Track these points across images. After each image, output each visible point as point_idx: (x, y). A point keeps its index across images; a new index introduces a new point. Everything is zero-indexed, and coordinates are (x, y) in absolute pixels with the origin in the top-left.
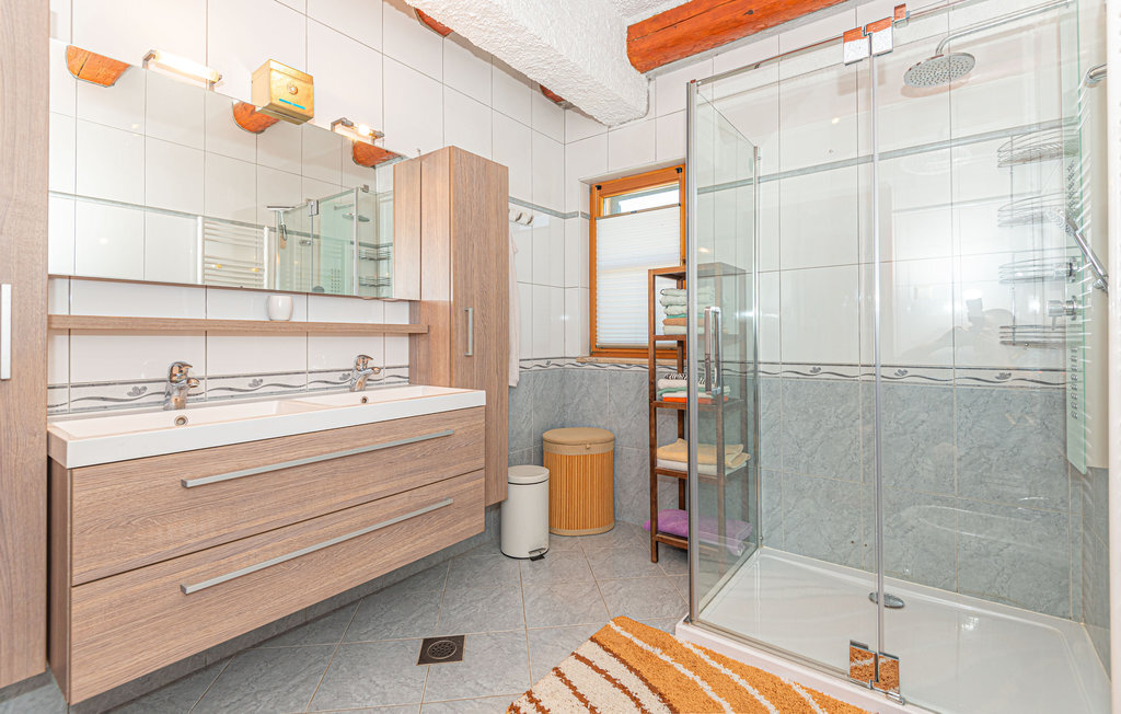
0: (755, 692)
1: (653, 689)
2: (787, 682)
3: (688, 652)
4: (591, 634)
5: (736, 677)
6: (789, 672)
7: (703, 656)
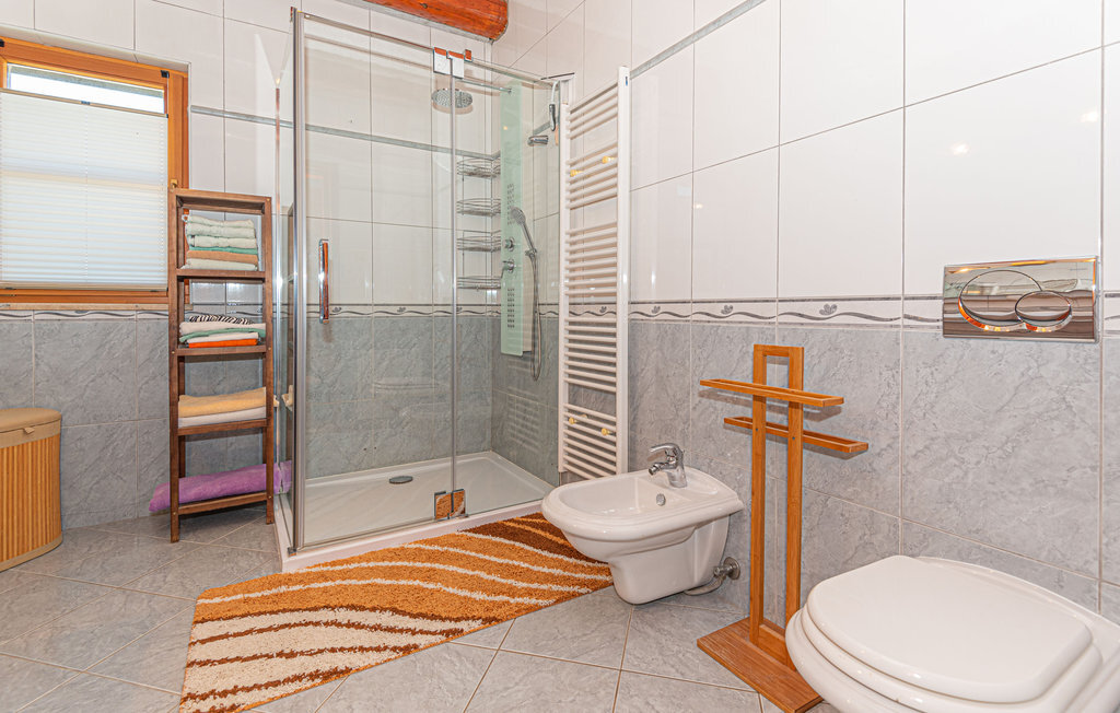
0: (386, 563)
1: (316, 609)
2: (398, 546)
3: (308, 574)
4: (191, 618)
5: (364, 564)
6: (394, 540)
7: (325, 569)
